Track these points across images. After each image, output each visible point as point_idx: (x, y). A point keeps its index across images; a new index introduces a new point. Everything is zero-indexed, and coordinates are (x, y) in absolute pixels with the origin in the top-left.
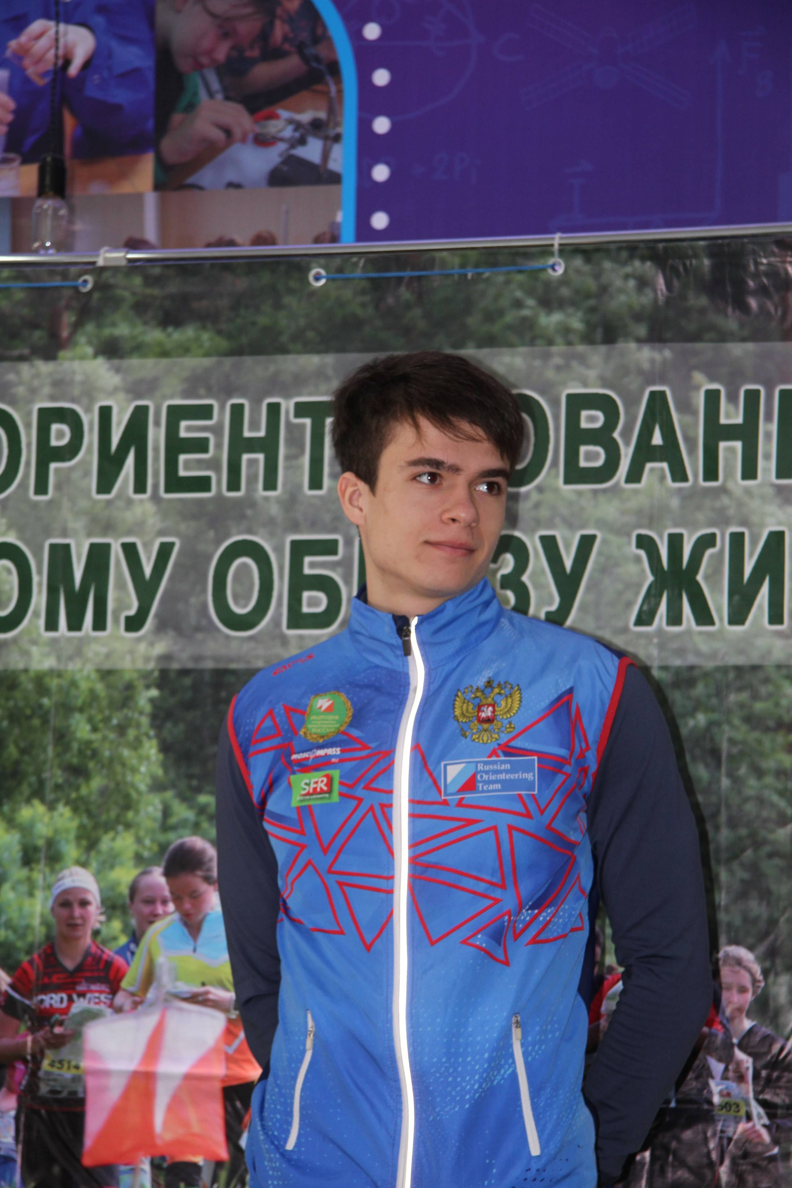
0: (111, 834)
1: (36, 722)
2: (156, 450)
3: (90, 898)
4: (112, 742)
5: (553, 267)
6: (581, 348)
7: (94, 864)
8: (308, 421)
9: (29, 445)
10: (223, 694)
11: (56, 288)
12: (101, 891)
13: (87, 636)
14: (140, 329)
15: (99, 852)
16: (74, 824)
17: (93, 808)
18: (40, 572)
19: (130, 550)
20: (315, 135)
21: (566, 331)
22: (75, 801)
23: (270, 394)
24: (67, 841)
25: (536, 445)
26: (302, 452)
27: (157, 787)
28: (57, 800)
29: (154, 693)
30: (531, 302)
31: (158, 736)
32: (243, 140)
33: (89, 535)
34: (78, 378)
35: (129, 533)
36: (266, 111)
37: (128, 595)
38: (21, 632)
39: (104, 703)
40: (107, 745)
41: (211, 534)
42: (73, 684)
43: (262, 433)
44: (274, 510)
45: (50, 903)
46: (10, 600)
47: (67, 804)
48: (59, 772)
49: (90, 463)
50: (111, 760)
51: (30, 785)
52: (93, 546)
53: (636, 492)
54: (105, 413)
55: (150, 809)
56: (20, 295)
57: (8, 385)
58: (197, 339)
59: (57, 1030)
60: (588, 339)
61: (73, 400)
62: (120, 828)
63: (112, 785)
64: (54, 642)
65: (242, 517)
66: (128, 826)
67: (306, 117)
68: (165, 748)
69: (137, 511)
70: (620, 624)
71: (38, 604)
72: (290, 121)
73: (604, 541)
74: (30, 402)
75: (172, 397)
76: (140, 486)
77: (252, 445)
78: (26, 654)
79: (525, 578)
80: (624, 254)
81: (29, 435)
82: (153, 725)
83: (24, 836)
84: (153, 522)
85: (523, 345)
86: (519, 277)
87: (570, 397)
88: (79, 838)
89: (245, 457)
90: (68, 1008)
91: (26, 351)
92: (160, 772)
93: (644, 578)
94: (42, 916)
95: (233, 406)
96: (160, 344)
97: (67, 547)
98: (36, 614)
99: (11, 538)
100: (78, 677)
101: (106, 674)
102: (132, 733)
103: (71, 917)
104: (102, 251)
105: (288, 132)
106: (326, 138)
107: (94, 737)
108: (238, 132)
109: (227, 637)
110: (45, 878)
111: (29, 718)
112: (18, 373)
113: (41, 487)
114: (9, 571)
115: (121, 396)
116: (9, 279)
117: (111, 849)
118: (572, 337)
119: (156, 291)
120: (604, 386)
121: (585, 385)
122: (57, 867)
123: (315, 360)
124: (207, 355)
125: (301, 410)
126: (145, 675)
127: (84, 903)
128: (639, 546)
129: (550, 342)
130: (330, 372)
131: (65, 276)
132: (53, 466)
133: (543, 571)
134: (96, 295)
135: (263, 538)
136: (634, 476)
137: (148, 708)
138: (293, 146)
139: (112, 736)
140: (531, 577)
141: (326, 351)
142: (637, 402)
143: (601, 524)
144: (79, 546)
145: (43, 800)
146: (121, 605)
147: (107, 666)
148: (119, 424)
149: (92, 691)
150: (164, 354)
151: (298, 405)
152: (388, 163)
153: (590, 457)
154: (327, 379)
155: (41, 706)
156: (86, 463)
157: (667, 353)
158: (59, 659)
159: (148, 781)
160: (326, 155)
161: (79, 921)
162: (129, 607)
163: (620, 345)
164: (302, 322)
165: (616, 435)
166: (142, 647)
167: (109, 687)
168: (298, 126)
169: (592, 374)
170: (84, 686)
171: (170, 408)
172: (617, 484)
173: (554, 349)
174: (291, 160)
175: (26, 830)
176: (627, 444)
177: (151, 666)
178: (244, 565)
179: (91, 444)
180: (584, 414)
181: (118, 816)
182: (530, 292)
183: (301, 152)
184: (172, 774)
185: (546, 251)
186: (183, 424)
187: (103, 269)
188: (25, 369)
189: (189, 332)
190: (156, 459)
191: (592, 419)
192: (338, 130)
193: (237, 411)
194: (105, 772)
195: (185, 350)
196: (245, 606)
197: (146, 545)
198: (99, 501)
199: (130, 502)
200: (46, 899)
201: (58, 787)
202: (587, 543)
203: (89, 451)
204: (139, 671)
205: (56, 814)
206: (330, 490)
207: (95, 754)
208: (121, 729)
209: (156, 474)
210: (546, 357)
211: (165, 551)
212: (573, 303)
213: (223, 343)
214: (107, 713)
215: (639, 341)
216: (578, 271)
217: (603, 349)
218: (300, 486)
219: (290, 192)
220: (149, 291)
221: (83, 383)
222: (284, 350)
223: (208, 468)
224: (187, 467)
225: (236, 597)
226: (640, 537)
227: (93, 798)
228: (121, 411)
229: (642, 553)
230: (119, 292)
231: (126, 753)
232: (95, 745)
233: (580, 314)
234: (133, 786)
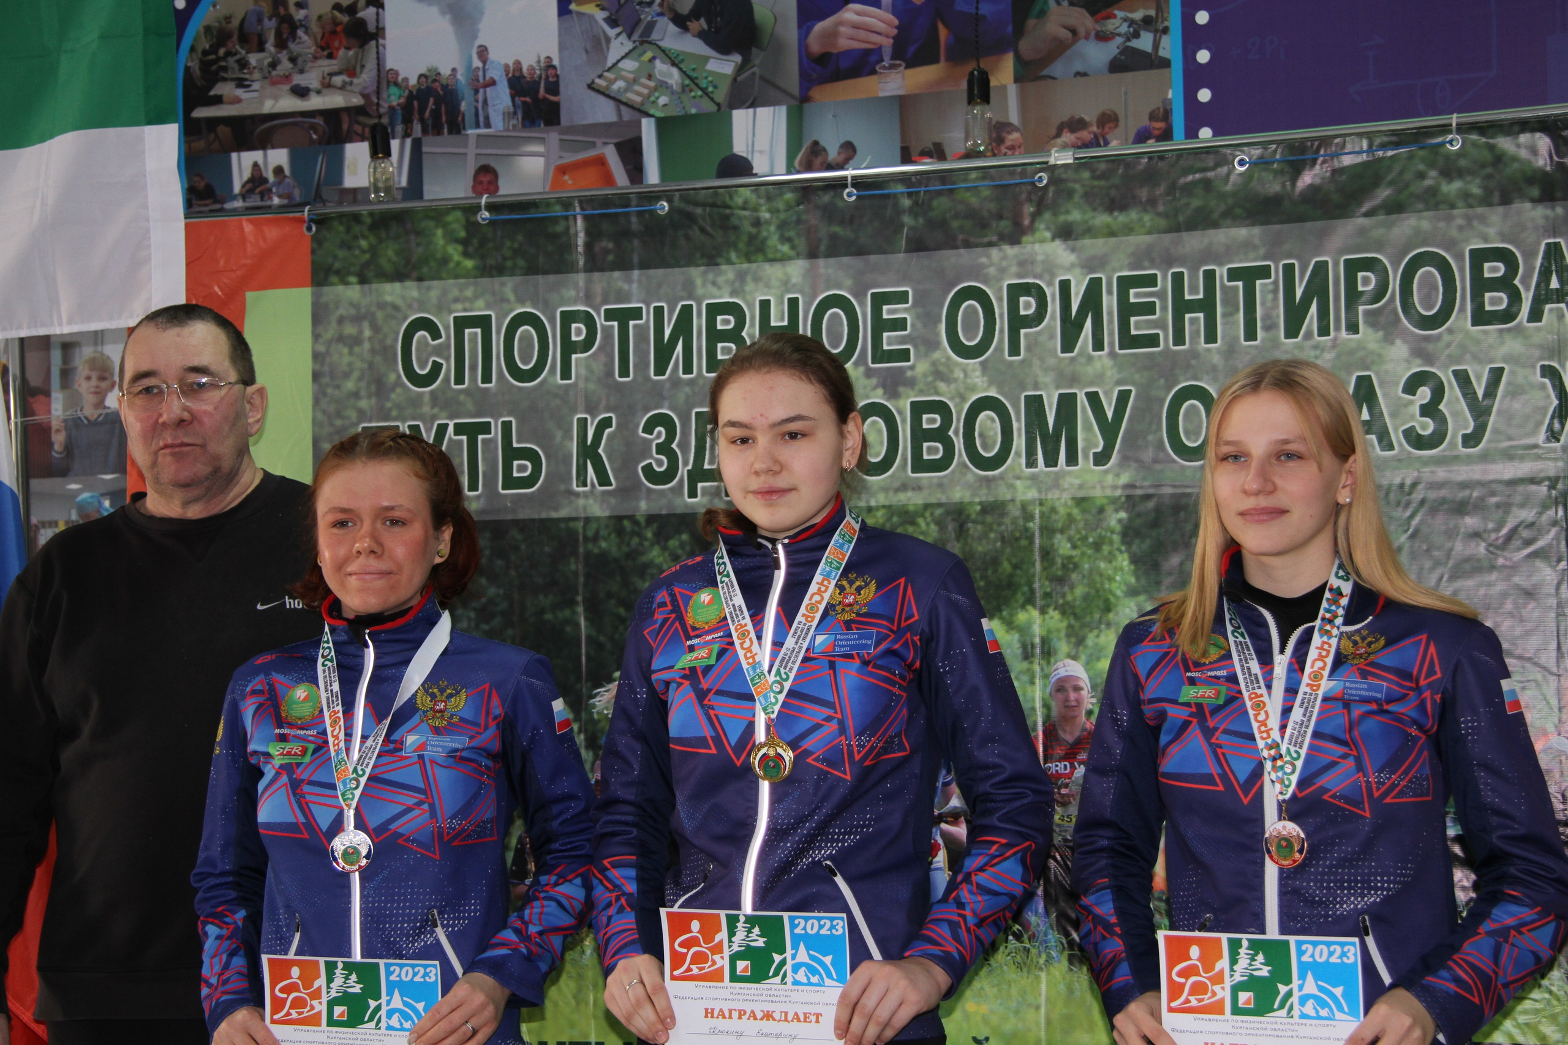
0: (1096, 632)
1: (1024, 542)
2: (1110, 314)
3: (1082, 684)
4: (1090, 557)
5: (1451, 142)
6: (1479, 210)
7: (1083, 657)
8: (1240, 284)
9: (1001, 315)
10: (1182, 514)
11: (1017, 184)
12: (1090, 679)
13: (1062, 471)
14: (1090, 214)
15: (1086, 647)
16: (1064, 624)
17: (1078, 611)
18: (1018, 420)
19: (1093, 398)
20: (1146, 30)
21: (1466, 196)
22: (1062, 605)
23: (1206, 264)
24: (1059, 639)
25: (1444, 294)
26: (1238, 310)
27: (1132, 592)
28: (1048, 606)
29: (1123, 515)
30: (1433, 173)
31: (1128, 551)
32: (1087, 37)
33: (1058, 387)
34: (1040, 258)
35: (1092, 384)
36: (1104, 13)
37: (1096, 436)
38: (1006, 469)
39: (1081, 525)
40: (1086, 559)
41: (1162, 381)
42: (1053, 510)
43: (1201, 296)
44: (1216, 359)
45: (1048, 690)
46: (995, 443)
47: (1055, 609)
48: (1047, 583)
49: (1055, 327)
50: (1091, 571)
51: (1024, 594)
52: (1060, 395)
53: (1538, 329)
54: (1065, 286)
55: (1127, 611)
56: (986, 193)
57: (982, 267)
58: (1140, 220)
59: (1063, 791)
60: (1486, 201)
61: (1035, 277)
62: (1103, 626)
63: (1093, 592)
64: (1033, 478)
65: (1188, 366)
66: (1108, 625)
67: (1138, 15)
68: (1135, 560)
69: (1098, 365)
70: (1530, 441)
71: (1018, 446)
72: (1125, 20)
73: (1512, 372)
74: (1001, 280)
75: (1121, 270)
76: (1098, 345)
77: (1193, 306)
78: (1012, 487)
79: (1441, 407)
80: (1516, 128)
81: (1001, 307)
82: (1123, 542)
83: (1021, 636)
84: (1112, 374)
85: (1428, 210)
86: (1421, 153)
87: (1471, 251)
88: (1068, 636)
89: (1187, 316)
90: (1072, 773)
91: (995, 238)
92: (1133, 580)
93: (1551, 403)
94: (1043, 699)
95: (1173, 274)
96: (1108, 226)
97: (1041, 396)
98: (1018, 454)
99: (992, 393)
100: (1057, 504)
101: (1081, 502)
102: (1106, 549)
103: (1067, 700)
104: (1053, 152)
105: (1124, 28)
106: (1156, 31)
107: (1074, 553)
108: (1082, 31)
109: (1183, 467)
110: (1042, 669)
111: (1017, 539)
112: (988, 256)
113: (1014, 350)
114: (993, 420)
115: (1077, 271)
116: (976, 179)
117: (1097, 644)
118: (1470, 201)
119: (1102, 183)
120: (1503, 241)
121: (1486, 241)
122: (1052, 660)
123: (1241, 233)
124: (1149, 233)
125: (1233, 274)
126: (1114, 501)
127: (1078, 689)
128: (1543, 376)
129: (1453, 206)
130: (1257, 241)
131: (1023, 174)
132: (1023, 331)
133: (1457, 399)
134: (1051, 189)
135: (1206, 383)
136: (1536, 315)
137: (1118, 528)
138: (1128, 40)
139: (1089, 552)
140: (1446, 405)
141: (1253, 225)
142: (1535, 254)
143: (1509, 358)
144: (1049, 396)
145: (1034, 606)
146: (1089, 444)
147: (1081, 494)
148: (1077, 294)
149: (1069, 515)
150: (1112, 234)
151: (1229, 270)
152: (1208, 49)
153: (1493, 302)
154: (1255, 248)
155: (1027, 529)
156: (1050, 329)
157: (1559, 210)
158: (1040, 491)
159: (1124, 588)
160: (1156, 45)
161: (1074, 704)
162: (1097, 446)
163: (1517, 206)
164: (1230, 201)
165: (1516, 282)
166: (1110, 479)
167: (1084, 511)
168: (1132, 22)
169: (1492, 231)
170: (1062, 511)
171: (1119, 278)
172: (1520, 323)
173: (1456, 212)
174: (1127, 51)
175: (1023, 631)
176: (1527, 289)
177: (1118, 493)
178: (1193, 406)
179: (1054, 312)
180: (1486, 265)
181: (1100, 618)
182: (1432, 165)
183: (1135, 43)
184: (1143, 581)
185: (1445, 129)
186: (1132, 291)
187: (1055, 166)
188: (994, 252)
189: (1133, 215)
190: (1111, 322)
191: (1495, 269)
192: (1166, 24)
193: (1178, 278)
194: (1085, 581)
195: (1129, 230)
196: (1196, 441)
197: (1106, 393)
198: (1065, 358)
199: (1090, 359)
200: (1045, 686)
201: (1047, 595)
202: (1497, 375)
203: (1053, 317)
204: (1107, 497)
205: (1047, 617)
206: (1263, 340)
207: (1076, 566)
208: (1097, 546)
209: (1111, 334)
210: (1450, 219)
211: (1123, 397)
212: (1470, 172)
213: (1163, 223)
214: (1084, 533)
215: (1533, 200)
216: (1474, 144)
217: (1500, 209)
218: (1238, 338)
219: (1128, 76)
220: (1096, 183)
221: (1043, 262)
222: (1215, 225)
223: (1155, 328)
224: (1136, 328)
225: (1187, 433)
226: (1543, 367)
227: (1078, 603)
228: (1078, 283)
229: (1547, 381)
230: (1071, 185)
231: (1102, 565)
232: (1076, 560)
233: (1478, 181)
234: (1111, 592)
